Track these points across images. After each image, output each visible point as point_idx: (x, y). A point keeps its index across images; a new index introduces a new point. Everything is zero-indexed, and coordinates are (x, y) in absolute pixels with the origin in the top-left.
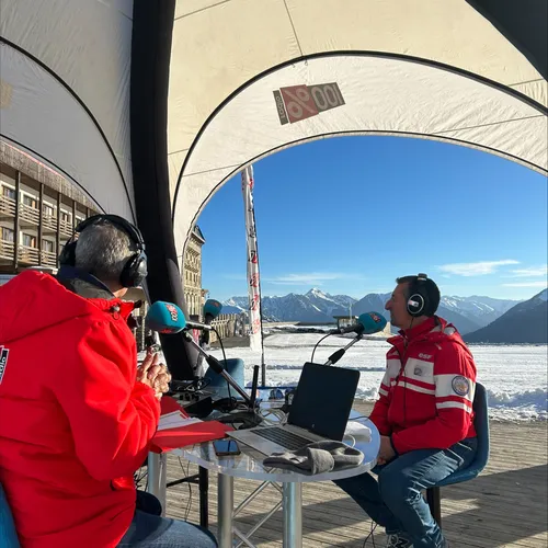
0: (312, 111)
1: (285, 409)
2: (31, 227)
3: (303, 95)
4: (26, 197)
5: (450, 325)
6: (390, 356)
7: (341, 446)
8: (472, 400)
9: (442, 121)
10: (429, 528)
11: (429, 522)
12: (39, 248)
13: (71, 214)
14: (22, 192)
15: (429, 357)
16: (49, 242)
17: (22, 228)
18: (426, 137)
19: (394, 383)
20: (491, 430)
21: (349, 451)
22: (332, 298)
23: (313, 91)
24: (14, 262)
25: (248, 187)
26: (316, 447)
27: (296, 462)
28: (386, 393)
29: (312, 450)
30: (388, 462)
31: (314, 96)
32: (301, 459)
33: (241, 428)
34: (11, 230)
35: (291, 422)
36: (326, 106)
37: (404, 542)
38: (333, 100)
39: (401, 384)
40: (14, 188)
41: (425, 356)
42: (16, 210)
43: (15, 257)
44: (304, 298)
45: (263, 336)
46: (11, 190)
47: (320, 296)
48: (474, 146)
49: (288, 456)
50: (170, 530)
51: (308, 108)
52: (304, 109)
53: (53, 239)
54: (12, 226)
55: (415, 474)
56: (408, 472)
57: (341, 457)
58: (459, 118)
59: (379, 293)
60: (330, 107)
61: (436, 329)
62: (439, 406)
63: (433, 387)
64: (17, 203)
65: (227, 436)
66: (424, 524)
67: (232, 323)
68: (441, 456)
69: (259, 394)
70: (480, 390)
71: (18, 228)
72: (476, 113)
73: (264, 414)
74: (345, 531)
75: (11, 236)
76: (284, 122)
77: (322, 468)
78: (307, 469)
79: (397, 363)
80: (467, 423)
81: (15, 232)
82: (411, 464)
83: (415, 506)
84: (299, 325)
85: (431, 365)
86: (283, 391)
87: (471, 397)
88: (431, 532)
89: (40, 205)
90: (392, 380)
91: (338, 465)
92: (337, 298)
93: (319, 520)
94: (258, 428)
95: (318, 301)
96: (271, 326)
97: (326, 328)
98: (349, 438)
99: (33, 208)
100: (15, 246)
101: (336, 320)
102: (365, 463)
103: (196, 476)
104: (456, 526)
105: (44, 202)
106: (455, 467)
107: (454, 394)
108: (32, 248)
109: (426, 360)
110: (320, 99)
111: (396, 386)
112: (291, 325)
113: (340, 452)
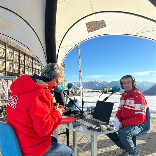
0: (97, 29)
1: (92, 113)
2: (17, 63)
3: (94, 24)
4: (16, 54)
5: (139, 90)
6: (121, 99)
7: (109, 124)
8: (146, 111)
9: (135, 30)
10: (133, 148)
11: (133, 146)
12: (19, 69)
13: (28, 59)
14: (15, 53)
15: (133, 99)
16: (22, 67)
17: (15, 63)
18: (130, 35)
19: (122, 107)
20: (151, 120)
21: (111, 126)
22: (102, 82)
23: (97, 23)
24: (13, 73)
25: (79, 51)
26: (101, 124)
27: (96, 128)
28: (120, 109)
29: (101, 125)
30: (121, 129)
31: (98, 24)
32: (98, 128)
33: (79, 119)
34: (12, 64)
35: (93, 117)
36: (101, 27)
37: (126, 152)
38: (103, 25)
39: (125, 107)
40: (12, 52)
41: (132, 99)
42: (13, 58)
43: (13, 71)
44: (93, 82)
45: (83, 93)
46: (12, 53)
47: (98, 82)
48: (144, 38)
49: (94, 127)
50: (61, 147)
51: (96, 28)
52: (94, 28)
53: (23, 66)
54: (12, 63)
55: (129, 132)
56: (127, 132)
57: (109, 127)
58: (140, 30)
59: (115, 81)
60: (102, 27)
61: (135, 91)
62: (136, 113)
63: (134, 108)
64: (13, 56)
65: (76, 121)
66: (132, 146)
67: (73, 89)
68: (136, 127)
69: (84, 110)
70: (148, 109)
71: (14, 63)
72: (145, 28)
73: (86, 115)
74: (108, 148)
75: (12, 65)
76: (89, 32)
77: (104, 130)
78: (100, 130)
79: (123, 101)
80: (144, 118)
81: (13, 64)
82: (128, 130)
83: (129, 142)
84: (92, 90)
85: (134, 101)
86: (90, 109)
87: (145, 110)
88: (134, 149)
89: (20, 57)
90: (122, 105)
91: (108, 130)
92: (103, 82)
93: (100, 145)
94: (84, 119)
95: (97, 83)
96: (84, 90)
97: (100, 91)
98: (111, 122)
99: (18, 57)
100: (13, 68)
101: (103, 89)
102: (116, 129)
103: (65, 132)
104: (140, 148)
105: (21, 56)
106: (141, 131)
107: (141, 110)
108: (18, 69)
109: (132, 100)
110: (99, 25)
111: (123, 107)
112: (90, 90)
113: (108, 126)
